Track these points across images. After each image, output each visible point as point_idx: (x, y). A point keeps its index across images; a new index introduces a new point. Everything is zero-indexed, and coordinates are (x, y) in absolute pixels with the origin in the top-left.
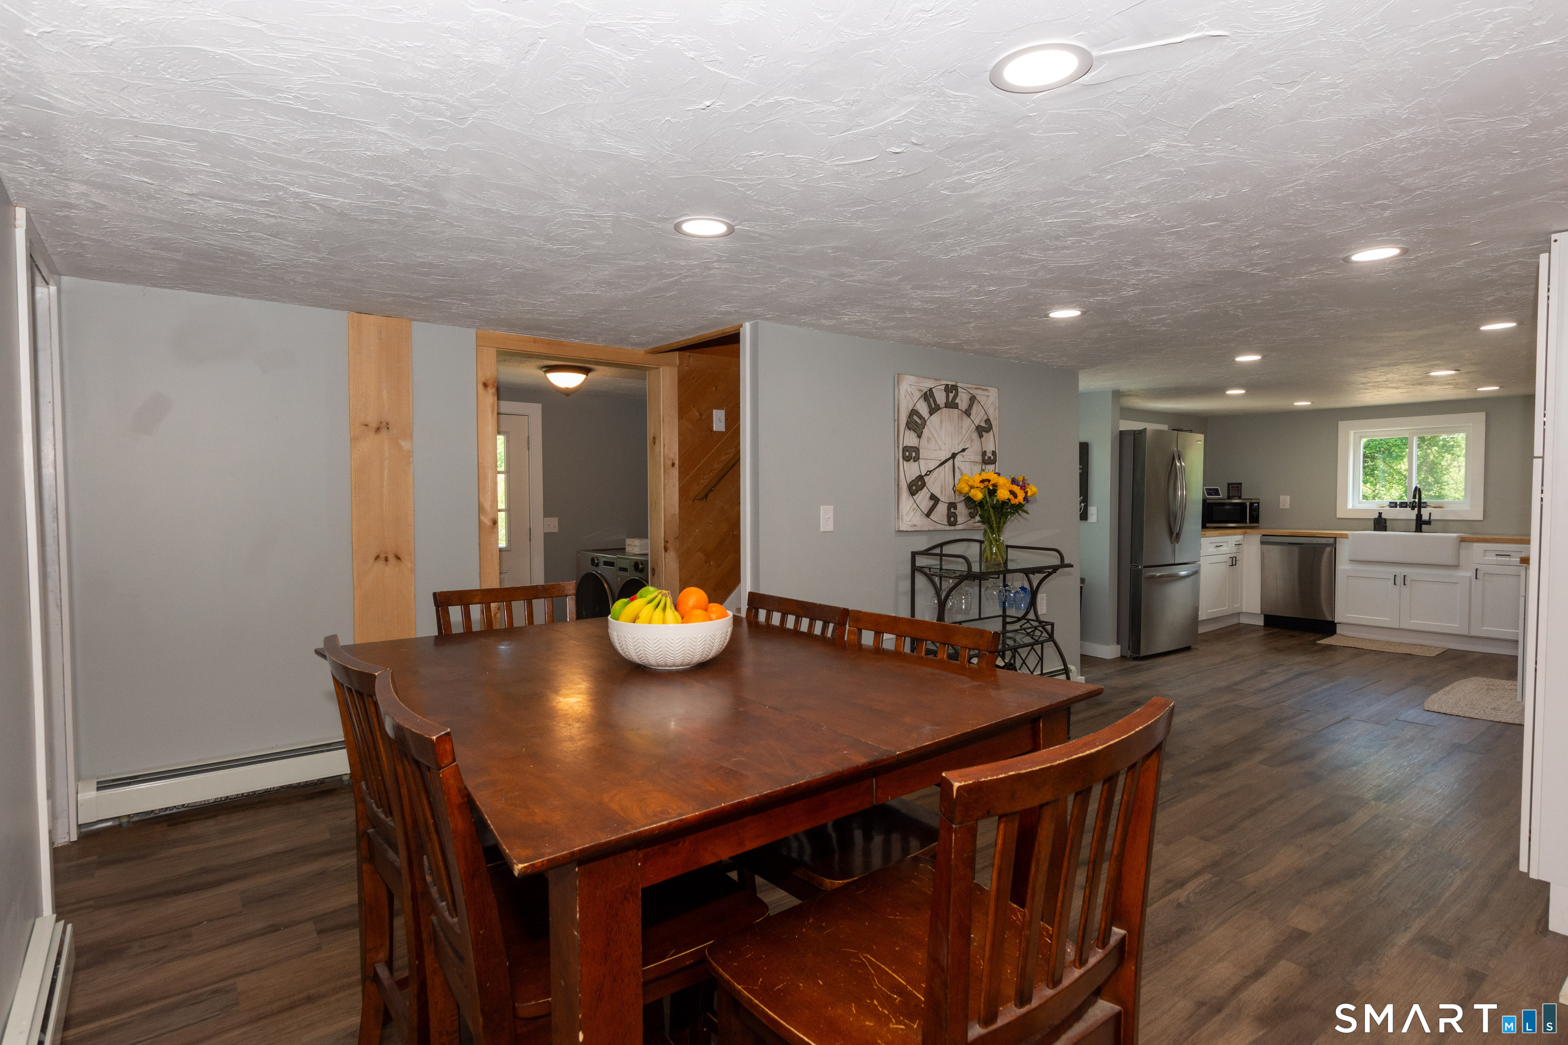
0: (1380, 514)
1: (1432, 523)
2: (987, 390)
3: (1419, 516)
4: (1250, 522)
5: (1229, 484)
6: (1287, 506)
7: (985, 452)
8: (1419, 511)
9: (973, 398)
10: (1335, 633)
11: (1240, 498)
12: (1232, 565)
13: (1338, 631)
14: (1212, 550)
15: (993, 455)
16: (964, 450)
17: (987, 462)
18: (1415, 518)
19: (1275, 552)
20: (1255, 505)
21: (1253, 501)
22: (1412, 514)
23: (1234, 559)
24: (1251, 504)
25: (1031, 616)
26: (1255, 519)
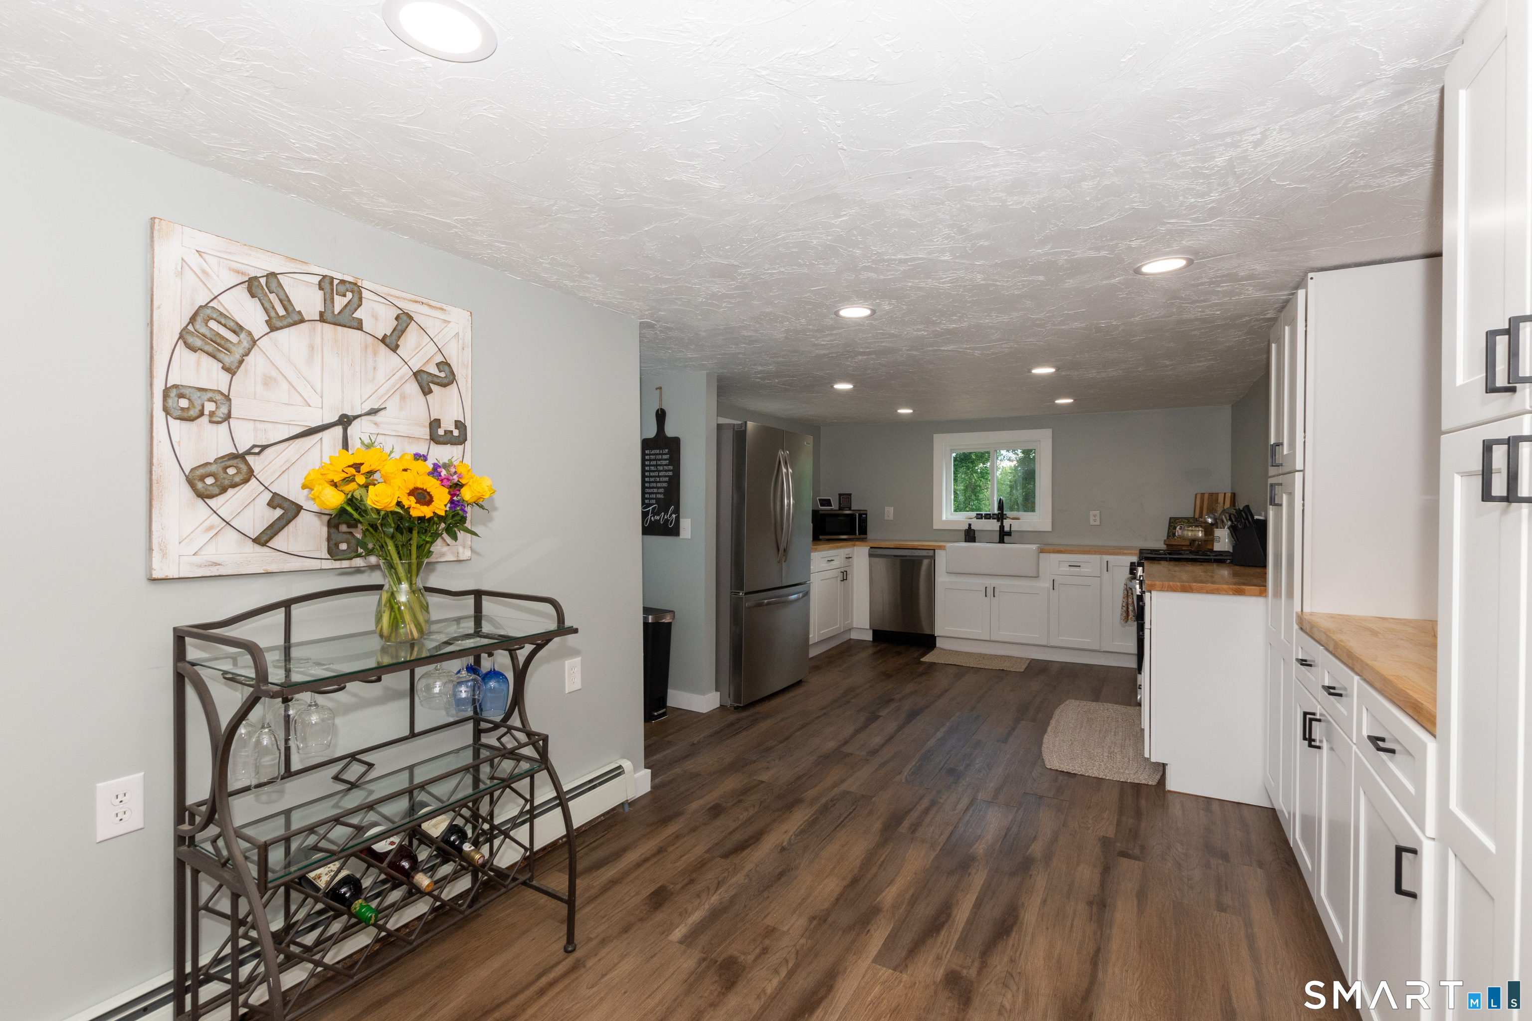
0: (970, 525)
1: (1012, 534)
2: (442, 309)
3: (1002, 527)
4: (859, 534)
5: (840, 495)
6: (891, 518)
7: (438, 421)
8: (1002, 523)
9: (404, 318)
10: (935, 646)
11: (850, 509)
12: (843, 580)
13: (938, 645)
14: (824, 565)
15: (456, 427)
16: (373, 412)
17: (441, 439)
18: (998, 529)
19: (881, 563)
20: (863, 516)
21: (862, 512)
22: (994, 525)
23: (845, 573)
24: (860, 515)
25: (515, 721)
26: (864, 531)
